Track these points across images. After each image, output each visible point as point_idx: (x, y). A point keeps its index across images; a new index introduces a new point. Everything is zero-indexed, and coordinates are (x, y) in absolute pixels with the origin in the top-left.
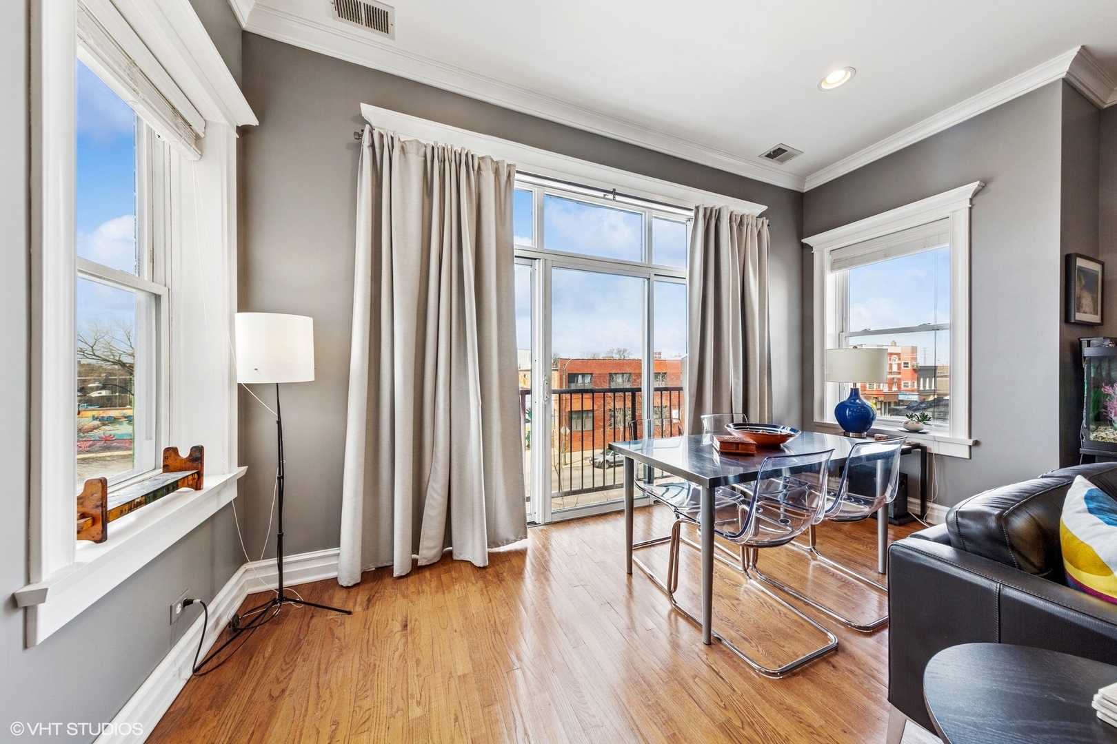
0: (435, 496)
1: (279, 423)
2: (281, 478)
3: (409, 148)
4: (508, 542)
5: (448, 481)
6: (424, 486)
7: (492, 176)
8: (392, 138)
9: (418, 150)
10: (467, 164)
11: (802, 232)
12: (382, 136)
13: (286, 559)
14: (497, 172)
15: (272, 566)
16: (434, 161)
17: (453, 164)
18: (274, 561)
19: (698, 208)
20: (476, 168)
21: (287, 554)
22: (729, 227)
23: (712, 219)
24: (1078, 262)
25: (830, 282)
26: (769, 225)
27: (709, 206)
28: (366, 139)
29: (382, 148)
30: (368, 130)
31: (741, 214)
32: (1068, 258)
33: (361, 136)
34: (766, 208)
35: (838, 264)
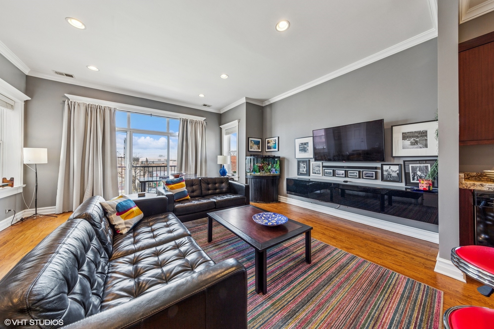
0: (88, 192)
1: (36, 173)
2: (37, 186)
3: (80, 105)
5: (92, 188)
6: (85, 188)
8: (75, 102)
9: (84, 105)
10: (100, 108)
11: (220, 124)
12: (71, 102)
13: (37, 209)
14: (110, 110)
15: (34, 210)
16: (89, 109)
17: (95, 109)
18: (35, 209)
19: (180, 118)
20: (103, 109)
21: (38, 207)
22: (191, 123)
23: (185, 122)
24: (250, 139)
25: (225, 138)
26: (206, 123)
27: (184, 118)
28: (66, 103)
29: (71, 105)
30: (67, 100)
31: (195, 120)
32: (249, 138)
33: (64, 101)
34: (205, 118)
35: (227, 133)
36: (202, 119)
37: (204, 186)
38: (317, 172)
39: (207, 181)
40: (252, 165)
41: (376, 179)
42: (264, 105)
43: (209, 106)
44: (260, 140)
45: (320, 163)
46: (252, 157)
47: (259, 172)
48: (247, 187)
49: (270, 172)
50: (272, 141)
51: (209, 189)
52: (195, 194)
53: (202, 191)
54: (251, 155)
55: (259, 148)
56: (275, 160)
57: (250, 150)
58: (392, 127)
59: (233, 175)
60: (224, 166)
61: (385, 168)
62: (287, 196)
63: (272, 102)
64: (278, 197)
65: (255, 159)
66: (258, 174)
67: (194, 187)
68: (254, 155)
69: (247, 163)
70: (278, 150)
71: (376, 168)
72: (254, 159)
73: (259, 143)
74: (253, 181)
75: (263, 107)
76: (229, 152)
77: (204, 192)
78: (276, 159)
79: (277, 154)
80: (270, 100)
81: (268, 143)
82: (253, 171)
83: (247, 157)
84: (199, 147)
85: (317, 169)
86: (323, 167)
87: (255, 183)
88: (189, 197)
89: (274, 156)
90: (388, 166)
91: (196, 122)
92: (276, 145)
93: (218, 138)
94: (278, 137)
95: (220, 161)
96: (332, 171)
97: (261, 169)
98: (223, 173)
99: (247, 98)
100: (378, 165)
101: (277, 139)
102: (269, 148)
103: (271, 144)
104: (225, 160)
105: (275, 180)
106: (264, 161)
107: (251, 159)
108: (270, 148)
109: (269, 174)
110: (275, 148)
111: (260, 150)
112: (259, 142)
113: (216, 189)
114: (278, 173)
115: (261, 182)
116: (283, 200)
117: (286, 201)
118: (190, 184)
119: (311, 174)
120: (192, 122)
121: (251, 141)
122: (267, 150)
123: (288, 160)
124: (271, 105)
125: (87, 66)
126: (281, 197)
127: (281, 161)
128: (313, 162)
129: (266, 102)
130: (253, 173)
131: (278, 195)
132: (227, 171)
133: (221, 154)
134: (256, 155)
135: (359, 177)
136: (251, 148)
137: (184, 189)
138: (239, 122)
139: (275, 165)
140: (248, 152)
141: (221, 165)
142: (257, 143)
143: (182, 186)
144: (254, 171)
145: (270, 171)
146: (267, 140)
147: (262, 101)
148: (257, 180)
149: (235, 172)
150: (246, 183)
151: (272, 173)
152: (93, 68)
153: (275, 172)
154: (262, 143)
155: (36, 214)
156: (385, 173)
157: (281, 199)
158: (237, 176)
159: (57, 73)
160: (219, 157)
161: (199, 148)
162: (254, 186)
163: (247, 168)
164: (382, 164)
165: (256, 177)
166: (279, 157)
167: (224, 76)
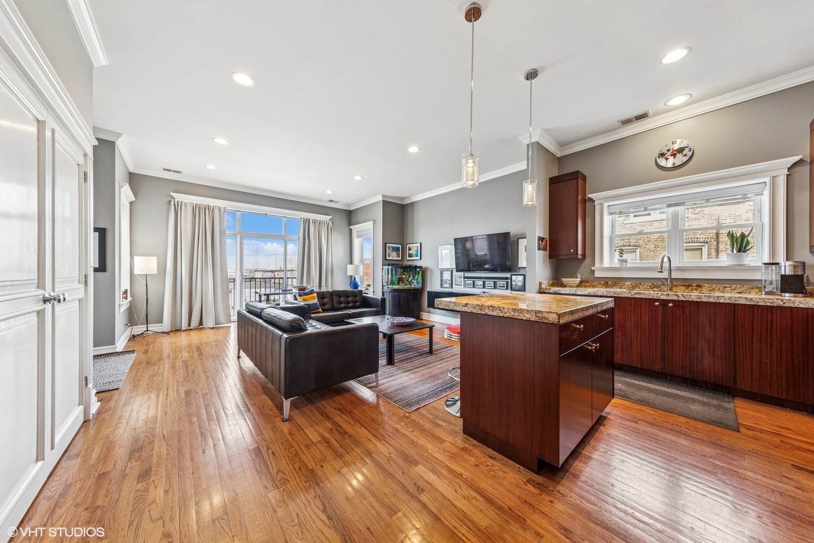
1: (147, 285)
2: (147, 299)
3: (187, 205)
4: (224, 324)
5: (201, 303)
6: (193, 304)
7: (218, 211)
8: (182, 202)
9: (191, 205)
10: (208, 208)
11: (350, 224)
12: (178, 201)
14: (220, 210)
16: (196, 209)
17: (203, 209)
18: (146, 326)
19: (301, 218)
20: (212, 209)
21: (149, 324)
22: (314, 224)
23: (307, 222)
24: (388, 245)
25: (357, 242)
26: (332, 223)
27: (305, 218)
28: (172, 203)
29: (178, 205)
30: (173, 200)
31: (319, 219)
32: (386, 244)
33: (170, 202)
34: (331, 217)
35: (359, 236)
36: (326, 218)
37: (335, 299)
38: (459, 284)
39: (339, 294)
40: (390, 277)
41: (507, 289)
42: (404, 203)
43: (336, 202)
44: (400, 246)
45: (462, 274)
46: (390, 267)
47: (398, 284)
48: (383, 300)
49: (411, 285)
50: (414, 247)
51: (341, 303)
52: (326, 307)
53: (333, 304)
54: (389, 265)
55: (398, 256)
56: (416, 270)
57: (387, 258)
58: (518, 239)
59: (367, 289)
60: (355, 278)
61: (514, 278)
62: (429, 312)
63: (413, 201)
64: (420, 314)
65: (394, 269)
66: (397, 287)
67: (325, 300)
68: (392, 265)
69: (384, 274)
70: (421, 259)
71: (507, 278)
72: (392, 270)
73: (399, 250)
74: (390, 295)
75: (403, 206)
76: (362, 261)
77: (336, 305)
78: (418, 270)
79: (419, 264)
80: (411, 198)
81: (410, 249)
82: (390, 284)
83: (384, 267)
84: (323, 253)
85: (459, 280)
86: (464, 278)
87: (393, 298)
88: (320, 310)
89: (416, 266)
90: (516, 276)
91: (320, 222)
92: (418, 253)
93: (347, 243)
94: (421, 243)
95: (350, 273)
96: (472, 282)
97: (400, 280)
98: (355, 285)
99: (383, 196)
100: (508, 275)
101: (419, 245)
102: (410, 255)
103: (413, 252)
104: (357, 270)
105: (416, 294)
106: (404, 271)
107: (388, 269)
108: (412, 257)
109: (409, 286)
110: (417, 256)
111: (400, 258)
112: (399, 248)
113: (349, 303)
114: (420, 285)
115: (400, 296)
116: (425, 317)
117: (429, 318)
118: (321, 296)
119: (454, 286)
120: (315, 222)
121: (389, 247)
122: (408, 258)
123: (431, 271)
124: (412, 204)
125: (205, 166)
126: (424, 313)
127: (423, 271)
128: (455, 273)
129: (407, 199)
130: (390, 286)
131: (420, 311)
132: (359, 284)
133: (351, 263)
134: (395, 264)
135: (495, 288)
136: (389, 256)
137: (316, 301)
138: (374, 224)
139: (416, 276)
140: (385, 261)
141: (351, 276)
142: (397, 250)
143: (314, 298)
144: (392, 283)
145: (410, 283)
146: (408, 246)
147: (403, 199)
148: (395, 293)
149: (369, 285)
150: (383, 295)
151: (412, 286)
152: (211, 167)
153: (416, 285)
154: (402, 250)
155: (147, 330)
156: (513, 283)
157: (424, 316)
158: (372, 290)
159: (164, 169)
160: (349, 266)
161: (323, 255)
162: (392, 301)
163: (384, 281)
164: (511, 275)
165: (394, 291)
166: (421, 267)
167: (358, 178)
